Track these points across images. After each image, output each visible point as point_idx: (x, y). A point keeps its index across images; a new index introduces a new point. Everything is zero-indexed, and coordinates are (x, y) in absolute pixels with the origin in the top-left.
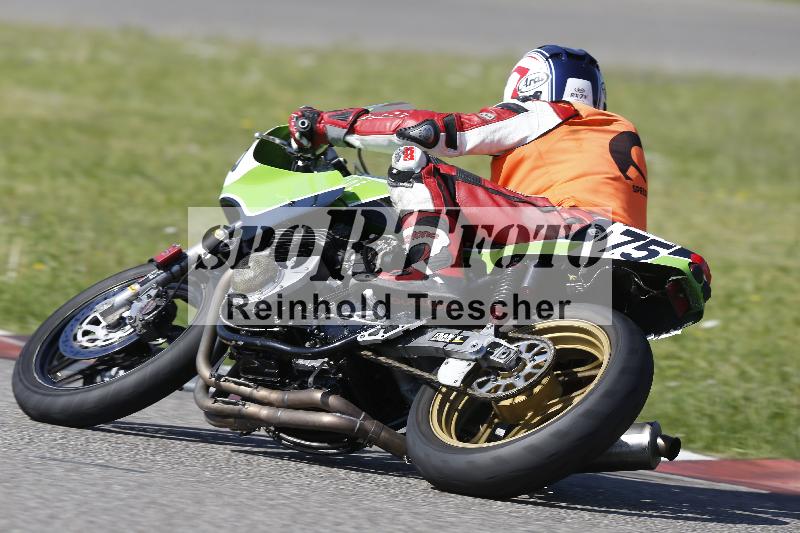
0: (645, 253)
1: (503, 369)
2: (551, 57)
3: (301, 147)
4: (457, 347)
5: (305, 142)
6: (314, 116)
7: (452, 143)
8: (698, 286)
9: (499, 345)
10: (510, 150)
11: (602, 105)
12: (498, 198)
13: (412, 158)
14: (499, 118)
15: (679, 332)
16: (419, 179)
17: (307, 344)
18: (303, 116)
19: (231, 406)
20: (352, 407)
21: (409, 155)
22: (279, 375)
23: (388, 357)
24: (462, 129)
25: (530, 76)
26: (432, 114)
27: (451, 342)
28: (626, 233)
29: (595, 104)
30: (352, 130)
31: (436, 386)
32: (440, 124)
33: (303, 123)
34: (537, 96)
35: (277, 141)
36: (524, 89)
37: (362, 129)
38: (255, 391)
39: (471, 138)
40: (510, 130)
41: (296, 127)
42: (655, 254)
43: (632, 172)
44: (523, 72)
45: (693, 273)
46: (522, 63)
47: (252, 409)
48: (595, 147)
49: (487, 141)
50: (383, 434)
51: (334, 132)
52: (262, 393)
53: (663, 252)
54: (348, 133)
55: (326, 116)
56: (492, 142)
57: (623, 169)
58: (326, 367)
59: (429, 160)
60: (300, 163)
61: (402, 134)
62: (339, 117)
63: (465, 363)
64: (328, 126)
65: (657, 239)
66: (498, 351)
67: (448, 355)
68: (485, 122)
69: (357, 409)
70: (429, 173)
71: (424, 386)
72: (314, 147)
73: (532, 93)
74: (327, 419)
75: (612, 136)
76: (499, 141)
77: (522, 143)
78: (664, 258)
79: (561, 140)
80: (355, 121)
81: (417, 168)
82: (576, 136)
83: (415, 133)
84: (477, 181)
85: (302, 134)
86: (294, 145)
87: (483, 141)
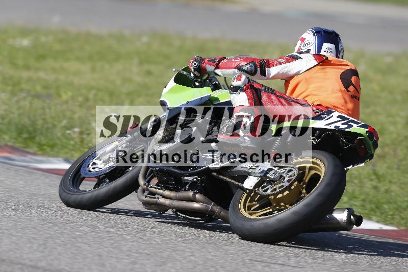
0: (346, 126)
1: (273, 181)
2: (316, 33)
3: (195, 76)
4: (254, 171)
5: (196, 73)
6: (201, 60)
7: (263, 73)
8: (371, 143)
9: (272, 169)
10: (292, 77)
11: (341, 57)
12: (282, 100)
13: (240, 80)
14: (287, 61)
15: (363, 164)
16: (243, 90)
17: (190, 170)
18: (195, 61)
19: (153, 199)
20: (207, 199)
21: (239, 78)
22: (176, 184)
23: (223, 176)
24: (269, 66)
25: (306, 42)
26: (255, 59)
27: (251, 168)
28: (339, 117)
29: (337, 56)
30: (217, 67)
31: (244, 190)
32: (257, 64)
33: (195, 64)
34: (308, 51)
35: (185, 73)
36: (303, 48)
37: (222, 67)
38: (164, 192)
39: (273, 71)
40: (292, 68)
41: (192, 66)
42: (351, 126)
43: (351, 88)
44: (303, 40)
45: (368, 136)
46: (303, 36)
47: (162, 200)
48: (333, 76)
49: (281, 72)
50: (222, 213)
51: (210, 68)
52: (167, 193)
53: (355, 126)
54: (215, 69)
55: (206, 61)
56: (283, 73)
57: (347, 87)
58: (195, 180)
59: (249, 81)
60: (197, 84)
61: (239, 68)
62: (212, 61)
63: (257, 178)
64: (207, 65)
65: (353, 119)
66: (271, 173)
67: (250, 174)
68: (280, 63)
69: (210, 201)
70: (248, 88)
71: (239, 189)
72: (202, 76)
73: (306, 50)
74: (196, 205)
75: (342, 71)
76: (287, 72)
77: (298, 74)
78: (355, 129)
79: (316, 72)
80: (219, 63)
81: (242, 85)
82: (324, 71)
83: (245, 68)
84: (272, 91)
85: (195, 69)
86: (192, 75)
87: (279, 73)
